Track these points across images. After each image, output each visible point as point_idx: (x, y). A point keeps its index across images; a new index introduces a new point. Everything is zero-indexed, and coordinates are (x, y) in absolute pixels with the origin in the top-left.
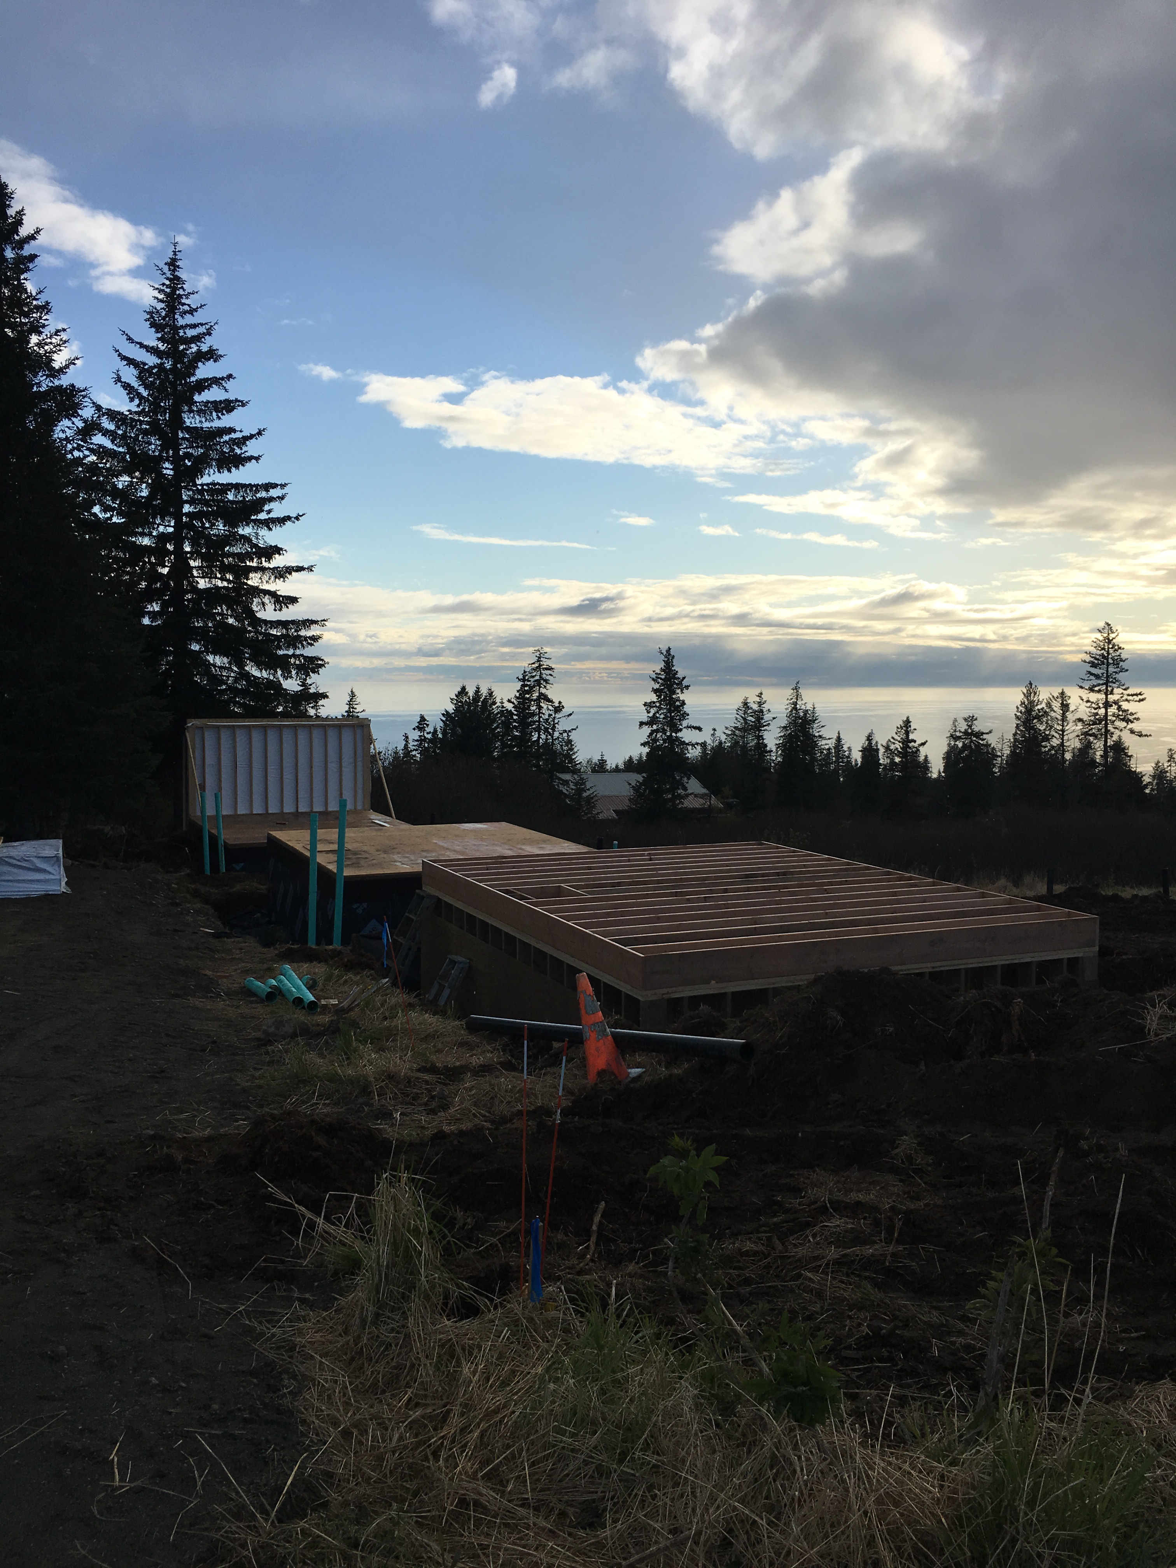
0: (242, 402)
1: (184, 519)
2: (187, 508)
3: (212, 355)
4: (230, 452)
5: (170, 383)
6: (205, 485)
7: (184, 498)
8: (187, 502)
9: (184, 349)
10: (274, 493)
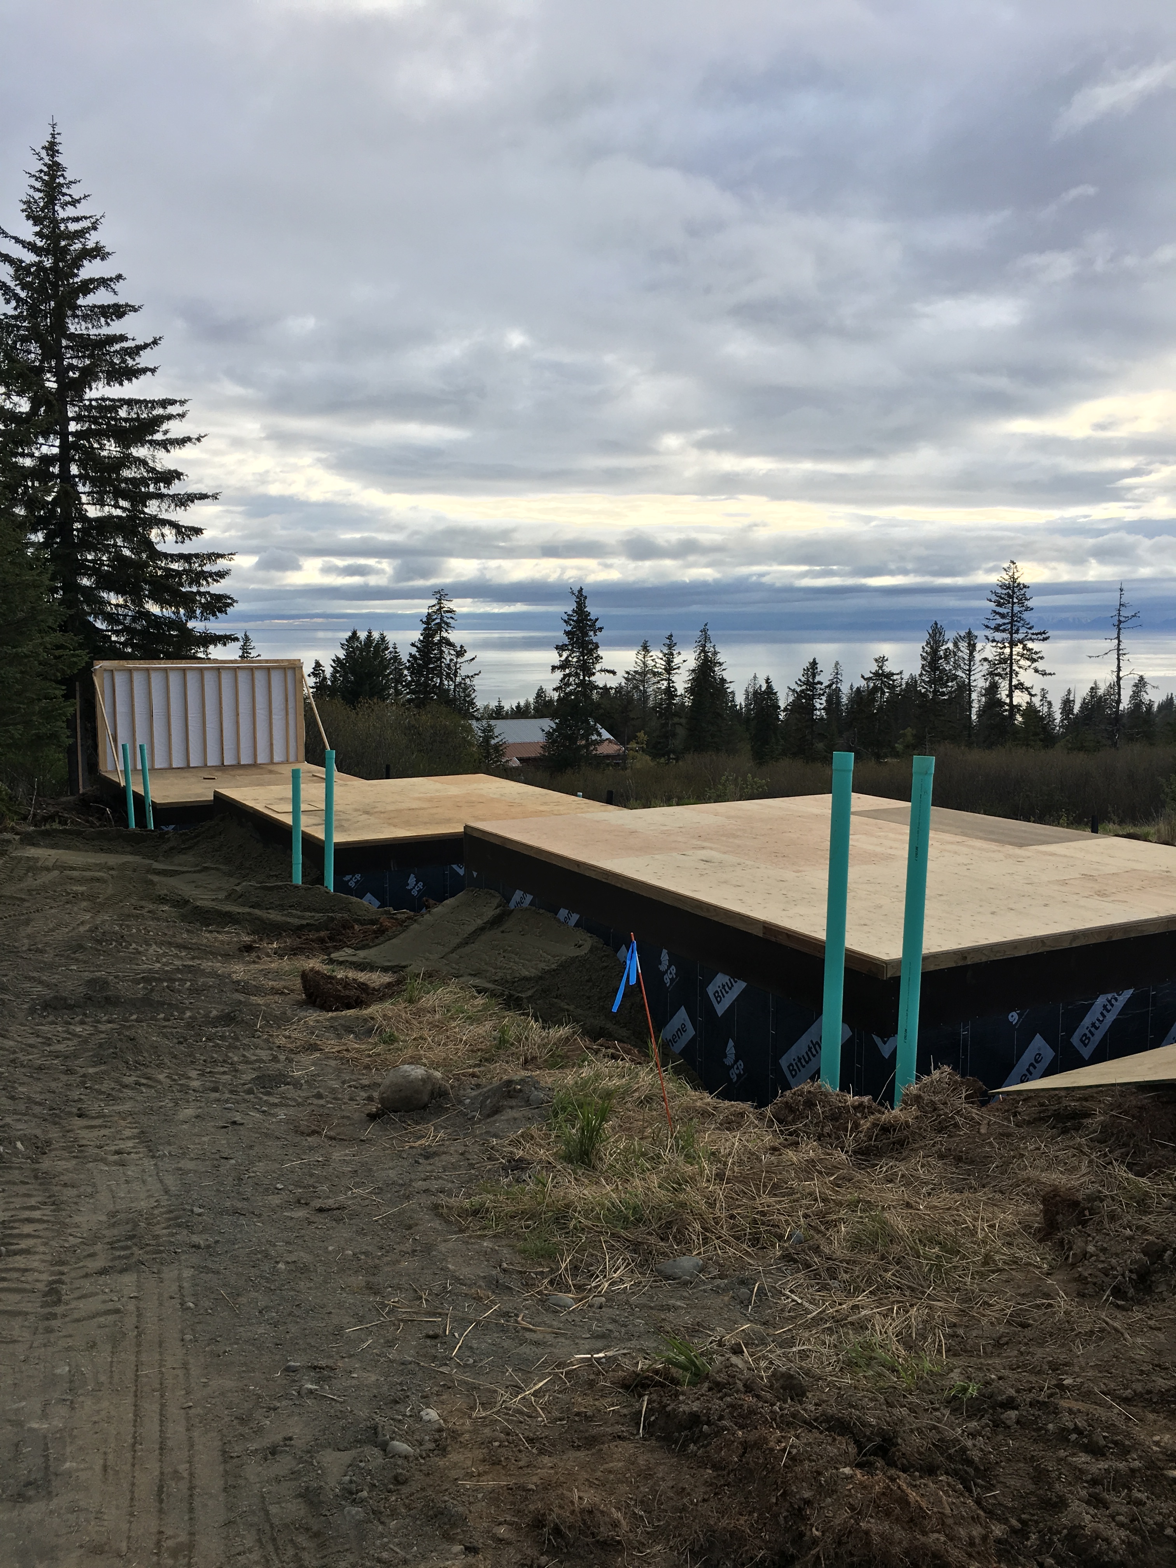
0: (133, 307)
1: (71, 439)
2: (73, 427)
3: (97, 252)
4: (120, 363)
5: (50, 283)
6: (94, 400)
7: (70, 415)
8: (73, 419)
9: (65, 246)
10: (172, 410)
